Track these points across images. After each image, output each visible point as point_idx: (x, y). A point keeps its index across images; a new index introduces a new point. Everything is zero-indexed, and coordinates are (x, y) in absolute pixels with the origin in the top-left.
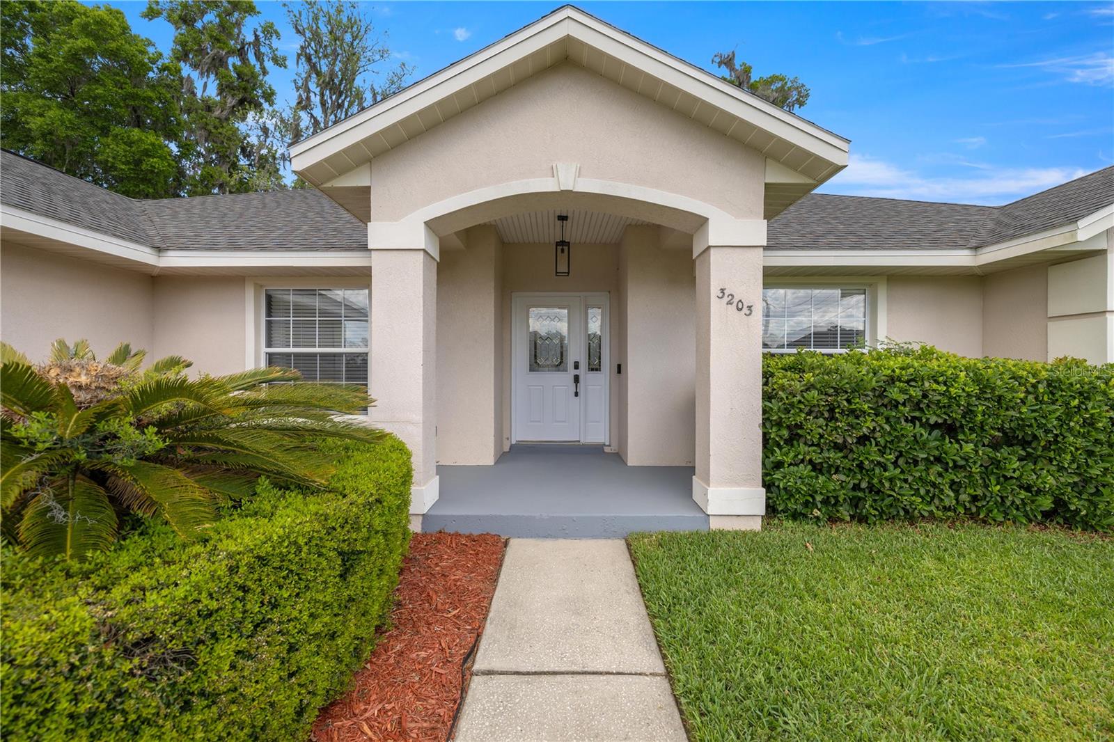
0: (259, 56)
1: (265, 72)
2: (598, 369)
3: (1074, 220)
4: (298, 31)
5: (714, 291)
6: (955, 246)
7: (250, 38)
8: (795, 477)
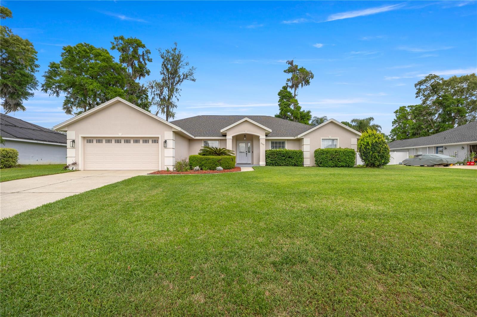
0: (144, 59)
1: (146, 64)
2: (250, 152)
3: (297, 136)
4: (162, 58)
5: (260, 143)
6: (292, 137)
7: (141, 54)
8: (269, 161)
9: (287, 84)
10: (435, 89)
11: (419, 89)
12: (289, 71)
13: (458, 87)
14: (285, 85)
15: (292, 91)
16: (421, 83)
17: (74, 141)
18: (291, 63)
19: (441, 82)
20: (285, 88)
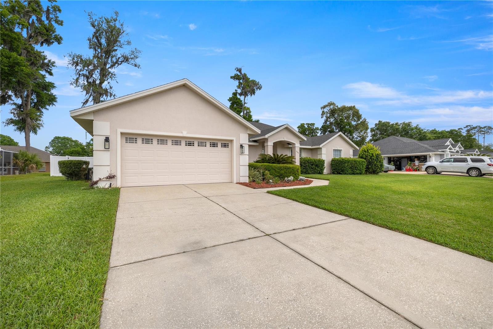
0: (48, 18)
1: (53, 26)
3: (320, 145)
5: (296, 151)
6: (310, 146)
7: (45, 9)
9: (236, 90)
10: (333, 112)
11: (323, 112)
12: (235, 77)
13: (347, 114)
14: (234, 91)
15: (242, 98)
16: (324, 107)
17: (107, 140)
18: (240, 70)
19: (336, 108)
20: (235, 94)
